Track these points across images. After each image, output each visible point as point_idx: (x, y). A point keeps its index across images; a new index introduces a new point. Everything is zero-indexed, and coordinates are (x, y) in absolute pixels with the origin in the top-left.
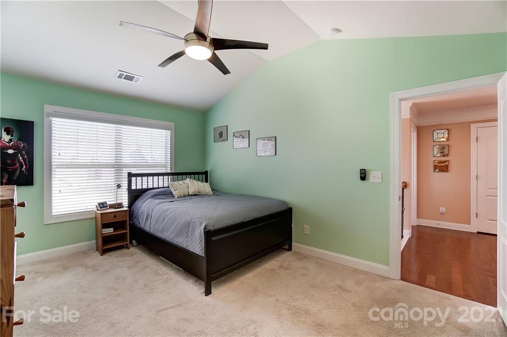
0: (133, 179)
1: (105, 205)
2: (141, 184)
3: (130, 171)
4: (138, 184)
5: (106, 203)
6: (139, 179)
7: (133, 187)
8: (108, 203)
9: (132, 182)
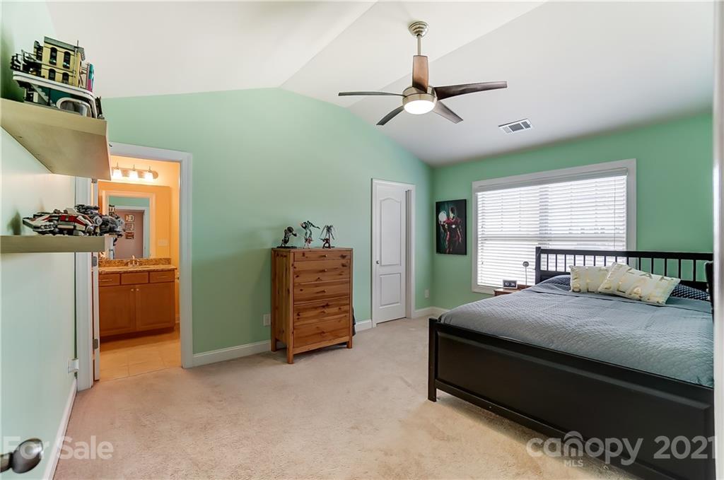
0: (544, 256)
1: (513, 284)
2: (555, 264)
3: (539, 246)
4: (550, 264)
5: (515, 282)
6: (552, 257)
7: (543, 268)
8: (518, 283)
9: (542, 260)
